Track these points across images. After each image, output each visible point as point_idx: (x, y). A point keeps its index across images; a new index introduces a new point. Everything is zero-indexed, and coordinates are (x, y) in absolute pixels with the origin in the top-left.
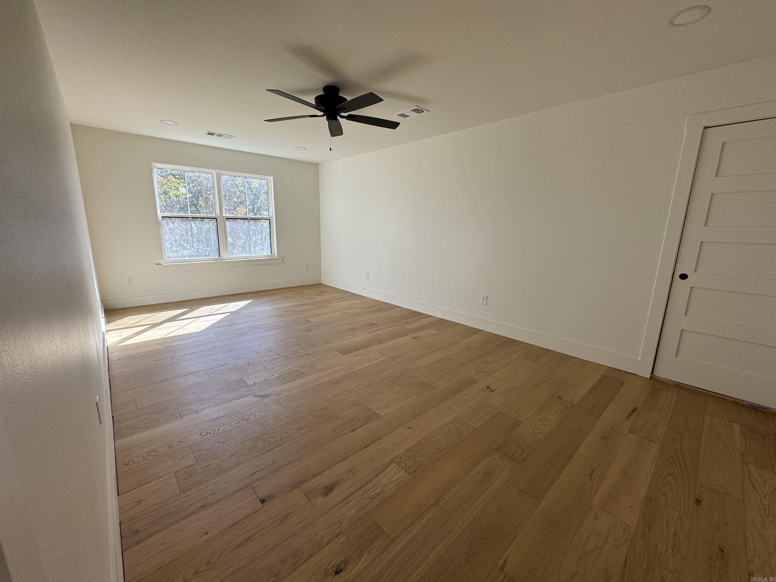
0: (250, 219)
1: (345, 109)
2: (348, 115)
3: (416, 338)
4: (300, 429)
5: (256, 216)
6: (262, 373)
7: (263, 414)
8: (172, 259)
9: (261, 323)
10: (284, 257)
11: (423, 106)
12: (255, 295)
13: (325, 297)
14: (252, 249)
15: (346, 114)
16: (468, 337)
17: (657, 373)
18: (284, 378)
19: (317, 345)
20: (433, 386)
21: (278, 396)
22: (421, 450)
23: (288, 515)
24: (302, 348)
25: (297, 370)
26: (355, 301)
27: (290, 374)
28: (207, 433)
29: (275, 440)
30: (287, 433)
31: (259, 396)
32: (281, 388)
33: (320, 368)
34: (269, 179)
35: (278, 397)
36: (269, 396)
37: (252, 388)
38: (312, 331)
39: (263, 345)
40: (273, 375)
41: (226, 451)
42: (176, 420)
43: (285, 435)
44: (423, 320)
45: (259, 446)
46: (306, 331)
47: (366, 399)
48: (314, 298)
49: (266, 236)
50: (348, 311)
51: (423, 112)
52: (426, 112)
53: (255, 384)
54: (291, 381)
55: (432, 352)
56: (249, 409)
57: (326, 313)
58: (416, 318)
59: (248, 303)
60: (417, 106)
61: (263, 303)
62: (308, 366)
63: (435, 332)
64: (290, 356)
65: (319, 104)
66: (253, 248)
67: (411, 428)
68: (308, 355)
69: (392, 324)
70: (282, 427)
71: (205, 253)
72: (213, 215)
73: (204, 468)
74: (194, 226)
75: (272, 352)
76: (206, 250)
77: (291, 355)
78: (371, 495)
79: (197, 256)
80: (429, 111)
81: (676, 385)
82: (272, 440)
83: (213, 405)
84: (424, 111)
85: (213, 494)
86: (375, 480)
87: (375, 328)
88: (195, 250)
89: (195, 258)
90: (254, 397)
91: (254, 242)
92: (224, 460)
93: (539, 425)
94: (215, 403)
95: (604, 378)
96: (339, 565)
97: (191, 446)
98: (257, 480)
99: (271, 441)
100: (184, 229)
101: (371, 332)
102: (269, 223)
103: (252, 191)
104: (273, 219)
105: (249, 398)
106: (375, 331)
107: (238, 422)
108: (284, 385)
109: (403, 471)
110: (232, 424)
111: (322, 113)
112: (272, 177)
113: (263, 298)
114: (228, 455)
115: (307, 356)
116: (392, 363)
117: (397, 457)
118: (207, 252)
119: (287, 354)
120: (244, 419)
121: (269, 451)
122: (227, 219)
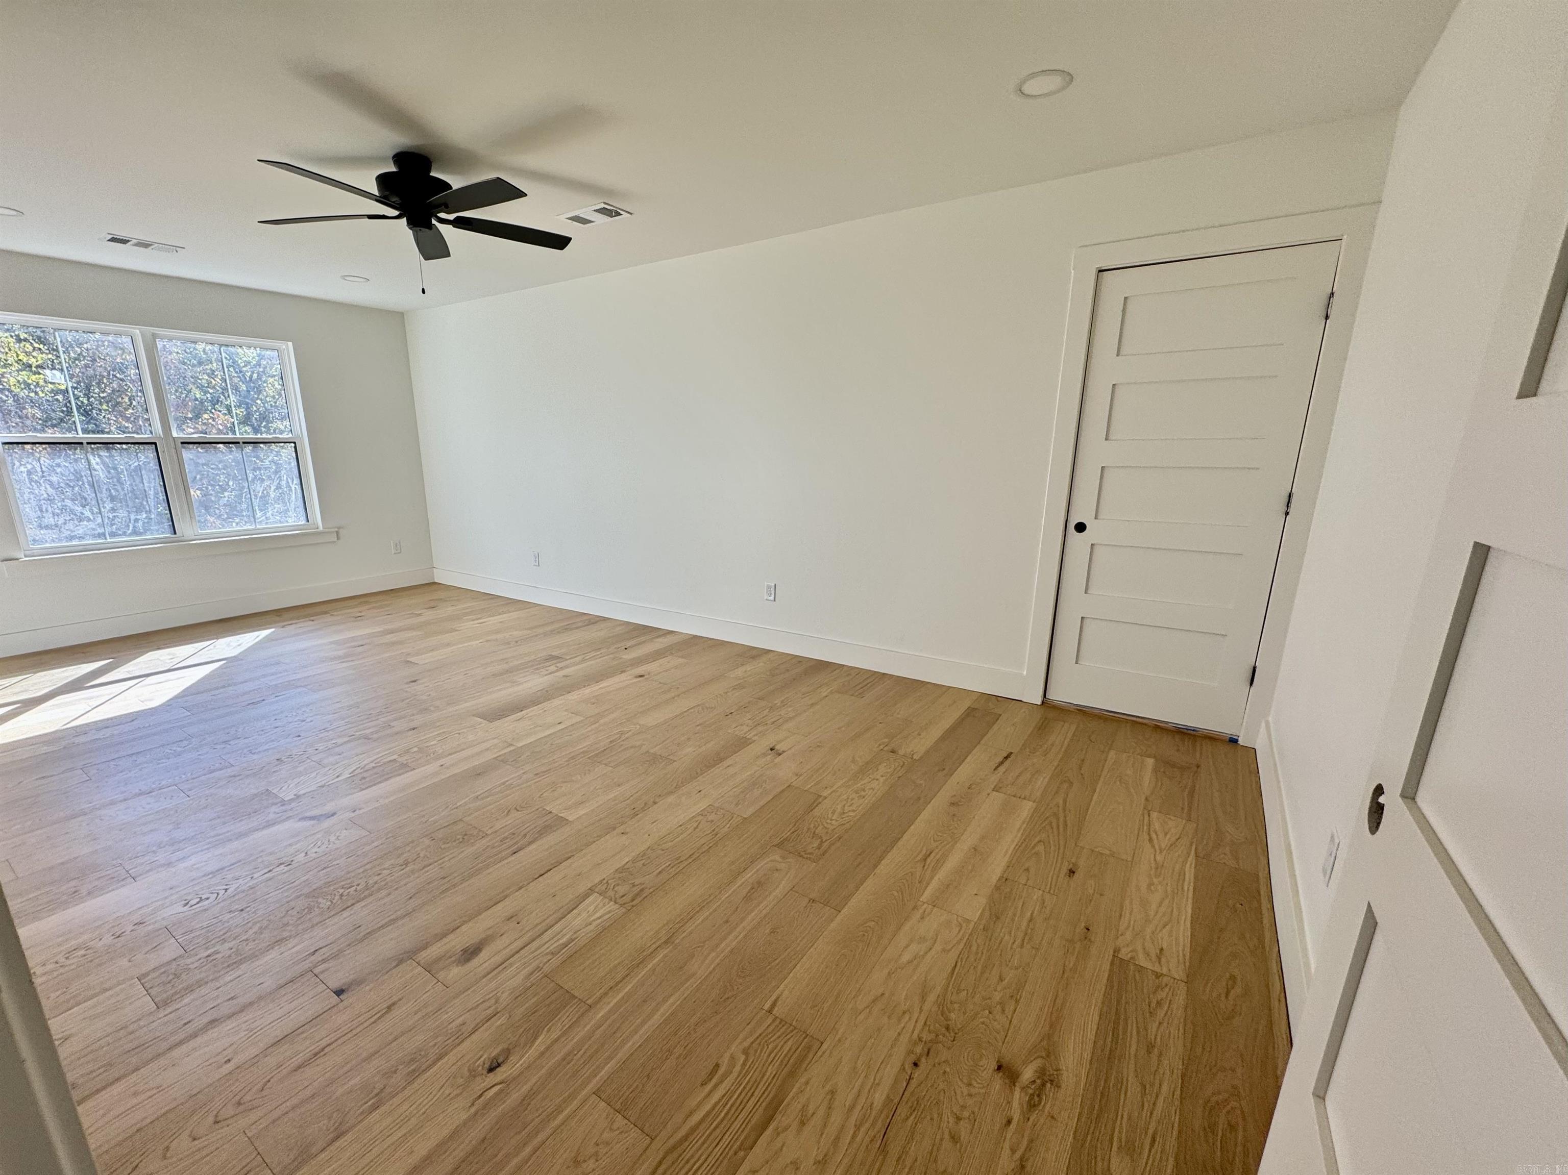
0: (244, 443)
1: (447, 206)
2: (455, 219)
3: (641, 676)
4: (406, 864)
5: (259, 436)
6: (314, 775)
7: (324, 847)
8: (48, 545)
9: (299, 676)
10: (339, 528)
11: (617, 204)
12: (277, 619)
13: (446, 610)
14: (258, 512)
15: (451, 217)
16: (742, 665)
17: (1053, 696)
18: (364, 778)
19: (432, 709)
20: (671, 757)
21: (354, 812)
22: (644, 865)
23: (394, 1004)
24: (401, 718)
25: (390, 761)
26: (514, 615)
27: (375, 771)
28: (201, 900)
29: (356, 890)
30: (379, 874)
31: (312, 818)
32: (360, 796)
33: (441, 751)
34: (284, 347)
35: (353, 815)
36: (333, 815)
37: (293, 805)
38: (419, 682)
39: (308, 720)
40: (338, 777)
41: (250, 925)
42: (123, 886)
43: (376, 878)
44: (657, 640)
45: (321, 906)
46: (407, 683)
47: (540, 797)
48: (420, 615)
49: (290, 481)
50: (499, 636)
51: (618, 214)
52: (625, 215)
53: (298, 797)
54: (380, 782)
55: (674, 698)
56: (291, 845)
57: (448, 645)
58: (643, 638)
59: (264, 638)
60: (605, 203)
61: (298, 635)
62: (415, 749)
63: (681, 660)
64: (375, 736)
65: (387, 193)
66: (261, 510)
67: (627, 833)
68: (414, 729)
69: (593, 654)
70: (368, 867)
71: (134, 527)
72: (144, 436)
73: (205, 960)
74: (97, 464)
75: (331, 732)
76: (136, 520)
77: (376, 732)
78: (551, 948)
79: (113, 535)
80: (631, 214)
81: (1078, 710)
82: (347, 891)
83: (206, 847)
84: (621, 212)
85: (232, 998)
86: (558, 925)
87: (558, 665)
88: (106, 521)
89: (109, 540)
90: (300, 820)
91: (261, 497)
92: (247, 940)
93: (853, 799)
94: (209, 843)
95: (970, 712)
96: (496, 1058)
97: (168, 927)
98: (324, 961)
99: (345, 893)
100: (69, 470)
101: (551, 673)
102: (293, 449)
103: (241, 372)
104: (301, 439)
105: (287, 825)
106: (557, 671)
107: (270, 871)
108: (364, 792)
109: (612, 903)
110: (256, 876)
111: (396, 213)
112: (290, 344)
113: (296, 623)
114: (255, 929)
115: (411, 732)
116: (593, 727)
117: (601, 882)
118: (140, 524)
119: (368, 731)
120: (281, 864)
121: (344, 910)
122: (182, 443)
